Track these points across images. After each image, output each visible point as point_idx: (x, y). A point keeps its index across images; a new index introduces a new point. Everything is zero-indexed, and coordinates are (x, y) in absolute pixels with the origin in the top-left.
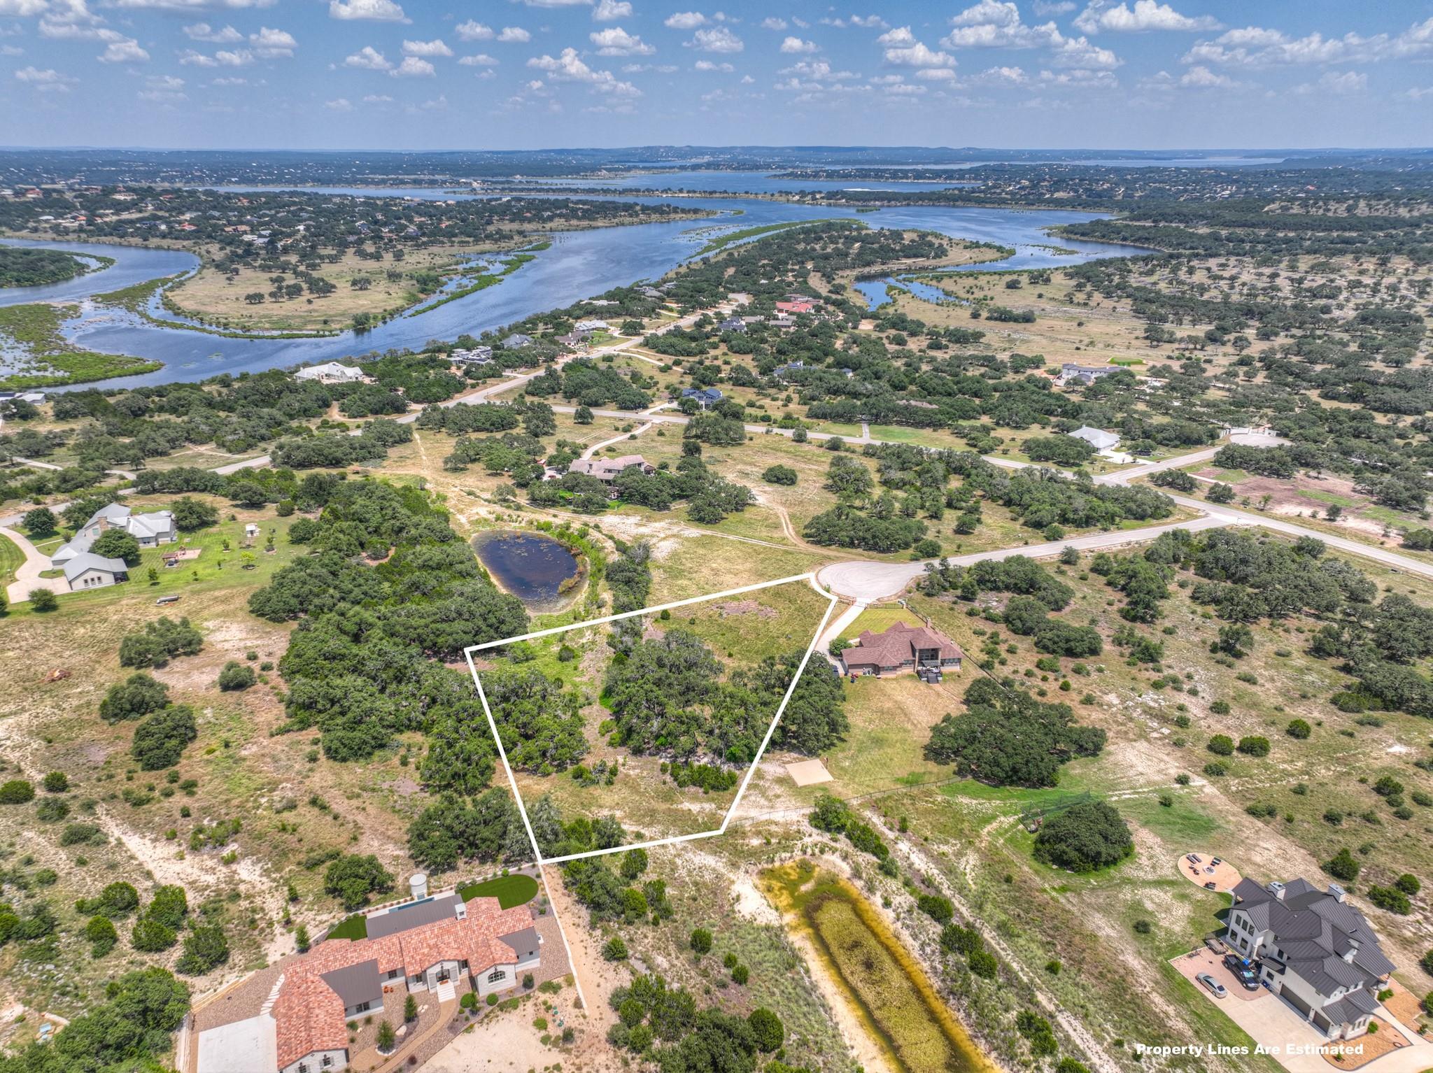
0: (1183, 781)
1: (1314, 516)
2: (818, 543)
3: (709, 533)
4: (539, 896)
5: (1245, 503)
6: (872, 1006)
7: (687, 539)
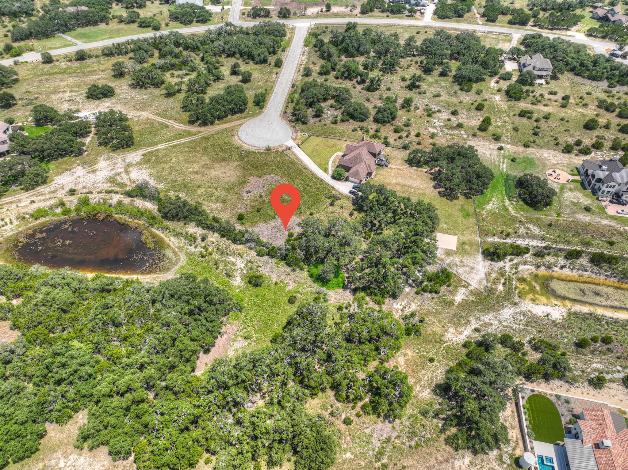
0: (500, 149)
1: (322, 11)
2: (204, 123)
3: (142, 152)
4: (553, 399)
5: (295, 14)
6: (623, 306)
7: (140, 163)
